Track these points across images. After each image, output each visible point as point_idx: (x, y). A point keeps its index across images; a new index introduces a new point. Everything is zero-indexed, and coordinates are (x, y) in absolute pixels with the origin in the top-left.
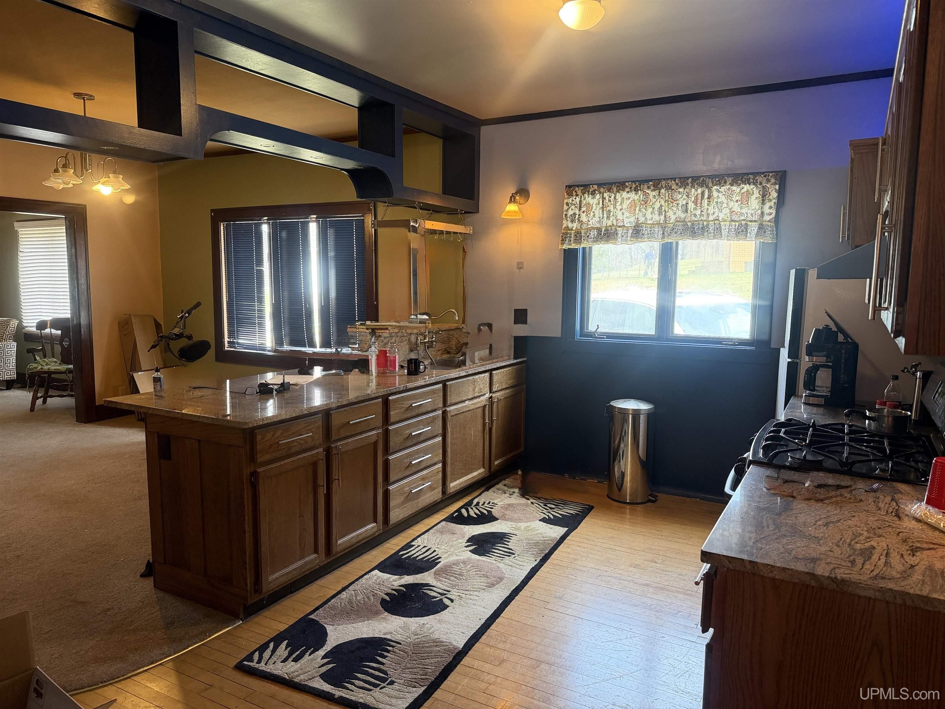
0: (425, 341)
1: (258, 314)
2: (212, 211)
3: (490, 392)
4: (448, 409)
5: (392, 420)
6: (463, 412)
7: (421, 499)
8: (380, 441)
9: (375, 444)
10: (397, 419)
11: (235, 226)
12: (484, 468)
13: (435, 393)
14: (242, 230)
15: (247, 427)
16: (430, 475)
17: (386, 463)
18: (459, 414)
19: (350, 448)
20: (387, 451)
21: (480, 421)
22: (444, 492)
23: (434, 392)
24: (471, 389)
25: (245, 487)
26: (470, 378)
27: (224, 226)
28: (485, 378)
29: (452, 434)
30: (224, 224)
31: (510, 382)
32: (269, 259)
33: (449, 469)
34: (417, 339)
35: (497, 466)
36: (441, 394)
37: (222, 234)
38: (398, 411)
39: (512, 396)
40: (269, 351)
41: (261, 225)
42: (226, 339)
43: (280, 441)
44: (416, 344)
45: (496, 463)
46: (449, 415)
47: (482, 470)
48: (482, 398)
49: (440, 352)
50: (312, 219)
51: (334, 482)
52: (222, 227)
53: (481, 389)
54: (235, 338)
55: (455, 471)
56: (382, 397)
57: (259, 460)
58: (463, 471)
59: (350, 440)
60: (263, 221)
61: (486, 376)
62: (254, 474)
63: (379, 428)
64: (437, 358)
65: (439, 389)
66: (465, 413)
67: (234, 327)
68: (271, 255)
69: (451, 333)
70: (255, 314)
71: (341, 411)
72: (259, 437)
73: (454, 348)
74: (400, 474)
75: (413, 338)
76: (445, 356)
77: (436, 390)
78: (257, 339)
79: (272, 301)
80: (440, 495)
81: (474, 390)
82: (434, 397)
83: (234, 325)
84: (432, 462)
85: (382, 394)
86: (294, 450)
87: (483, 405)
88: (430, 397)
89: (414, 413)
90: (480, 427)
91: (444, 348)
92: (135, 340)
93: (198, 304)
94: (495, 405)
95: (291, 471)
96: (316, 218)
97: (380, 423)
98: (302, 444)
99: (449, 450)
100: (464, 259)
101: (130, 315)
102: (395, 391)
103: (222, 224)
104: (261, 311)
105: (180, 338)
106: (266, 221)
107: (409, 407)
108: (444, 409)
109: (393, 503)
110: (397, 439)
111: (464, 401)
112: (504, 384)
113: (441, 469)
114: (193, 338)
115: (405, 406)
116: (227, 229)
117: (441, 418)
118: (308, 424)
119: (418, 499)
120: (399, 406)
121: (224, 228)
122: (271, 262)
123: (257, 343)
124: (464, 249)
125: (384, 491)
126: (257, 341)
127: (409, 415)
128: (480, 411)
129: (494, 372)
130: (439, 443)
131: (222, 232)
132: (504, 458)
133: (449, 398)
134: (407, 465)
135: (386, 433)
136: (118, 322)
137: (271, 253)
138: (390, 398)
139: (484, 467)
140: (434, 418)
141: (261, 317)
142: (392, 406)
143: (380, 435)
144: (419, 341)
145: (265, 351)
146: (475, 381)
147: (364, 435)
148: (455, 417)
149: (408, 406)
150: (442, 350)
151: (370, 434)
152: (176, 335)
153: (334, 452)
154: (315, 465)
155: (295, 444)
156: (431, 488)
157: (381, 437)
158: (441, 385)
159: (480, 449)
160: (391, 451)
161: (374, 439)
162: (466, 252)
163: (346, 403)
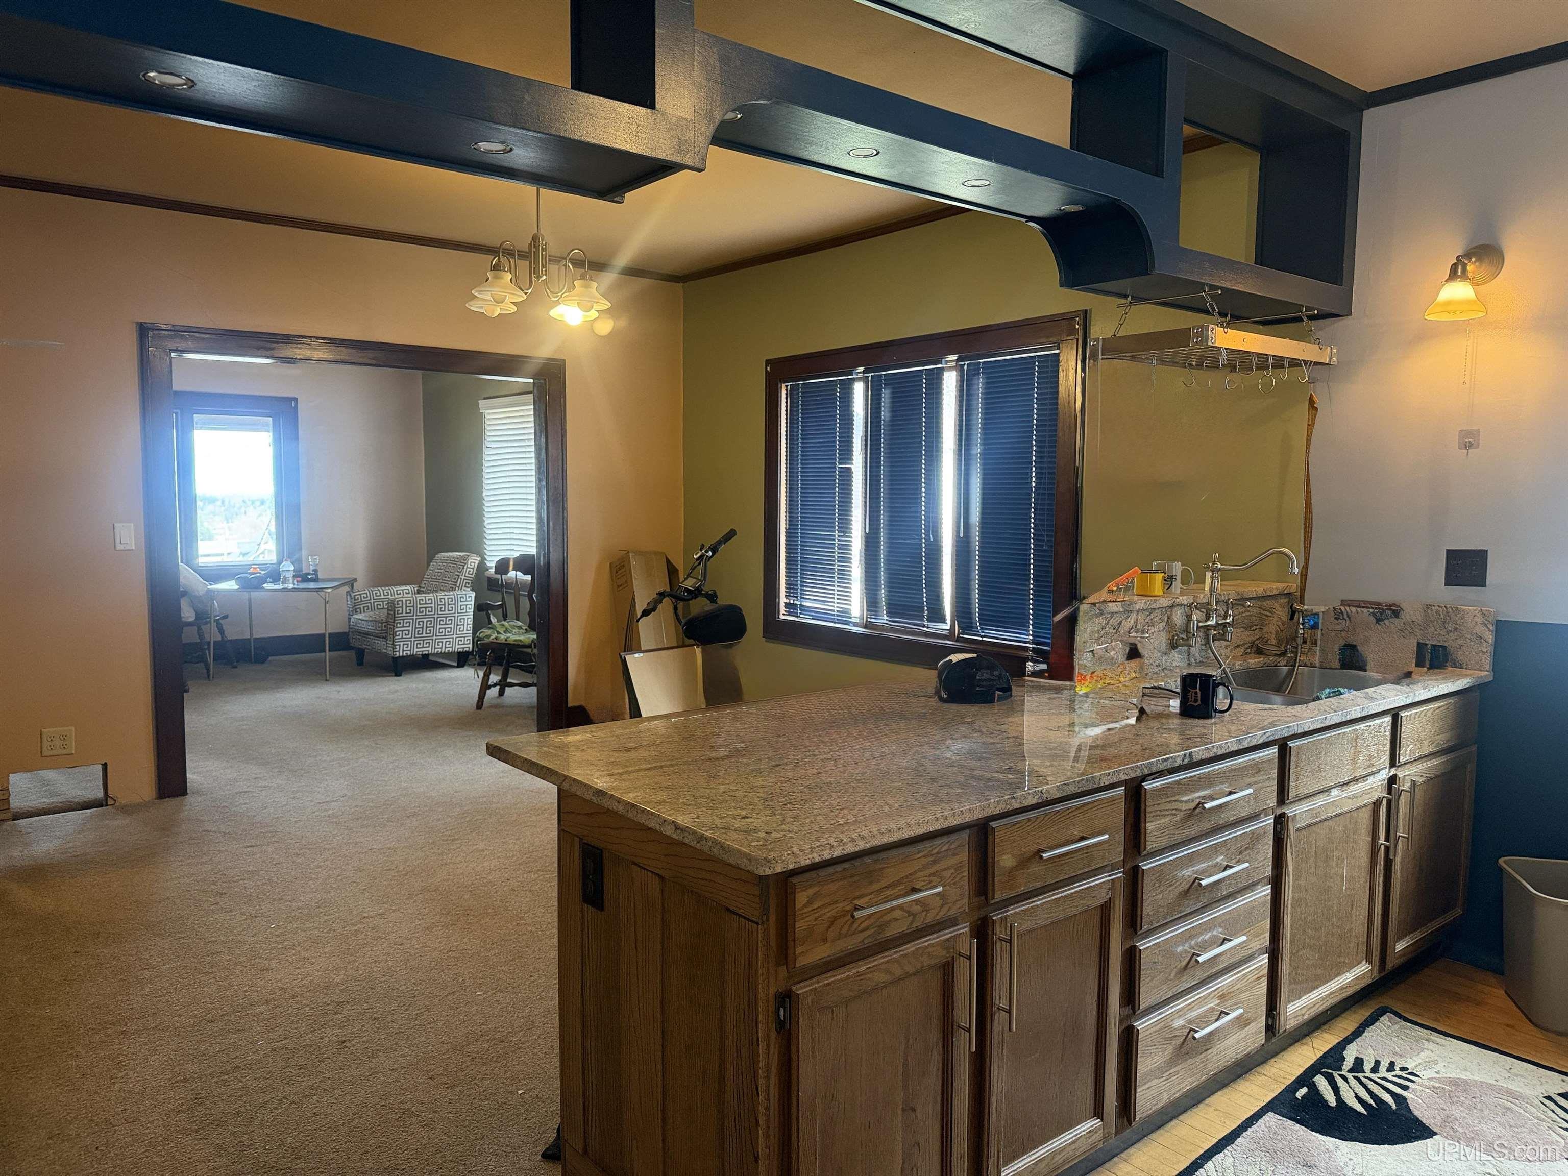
0: (1209, 623)
1: (838, 553)
2: (768, 362)
3: (1393, 764)
4: (1289, 811)
5: (1152, 843)
6: (1326, 820)
7: (1214, 1051)
8: (1117, 903)
9: (1105, 909)
10: (1164, 842)
11: (805, 389)
12: (1370, 963)
13: (1259, 771)
14: (817, 396)
15: (768, 872)
16: (1238, 986)
17: (1131, 958)
18: (1316, 823)
19: (1042, 923)
20: (1133, 923)
21: (1364, 839)
22: (1270, 1029)
23: (1257, 768)
24: (1348, 756)
25: (760, 1035)
26: (1348, 729)
27: (786, 390)
28: (1382, 730)
29: (1297, 878)
30: (787, 386)
31: (1442, 740)
32: (864, 447)
33: (1285, 969)
34: (1189, 617)
35: (1400, 957)
36: (1274, 773)
37: (784, 404)
38: (1167, 819)
39: (1444, 774)
40: (855, 625)
41: (853, 384)
42: (783, 600)
43: (857, 908)
44: (1186, 630)
45: (1400, 946)
46: (1291, 827)
47: (1363, 968)
48: (1371, 780)
49: (1242, 650)
50: (950, 364)
51: (997, 1015)
52: (784, 392)
53: (1371, 757)
54: (797, 597)
55: (1300, 971)
56: (1126, 783)
57: (801, 962)
58: (1319, 971)
59: (1039, 901)
60: (855, 376)
61: (1385, 725)
62: (786, 998)
63: (1113, 867)
64: (1234, 664)
65: (1270, 761)
66: (1330, 823)
67: (797, 577)
68: (866, 441)
69: (1268, 603)
70: (834, 552)
71: (1018, 823)
72: (801, 898)
73: (1274, 642)
74: (1165, 987)
75: (1178, 617)
76: (1254, 662)
77: (1263, 762)
78: (836, 601)
79: (865, 529)
80: (1261, 1039)
81: (1354, 761)
82: (1256, 783)
83: (797, 573)
84: (1244, 954)
85: (1127, 777)
86: (892, 931)
87: (1374, 799)
88: (1248, 780)
89: (1206, 826)
90: (1364, 857)
91: (1249, 639)
92: (634, 596)
93: (731, 534)
94: (1404, 799)
95: (885, 987)
96: (958, 360)
97: (1118, 854)
98: (914, 915)
99: (1288, 920)
100: (1310, 427)
101: (628, 552)
102: (1161, 767)
103: (783, 385)
104: (845, 547)
105: (696, 597)
106: (860, 375)
107: (1195, 808)
108: (1279, 812)
109: (1145, 1064)
110: (1161, 896)
111: (1327, 790)
112: (1426, 743)
113: (1266, 971)
114: (717, 597)
115: (1184, 807)
116: (791, 394)
117: (1271, 836)
118: (931, 859)
119: (1206, 1050)
120: (1168, 806)
121: (786, 394)
122: (866, 454)
123: (836, 609)
124: (1311, 402)
125: (1123, 1032)
126: (836, 605)
127: (1194, 831)
128: (1366, 814)
129: (1403, 714)
130: (1264, 904)
131: (784, 400)
132: (1418, 935)
133: (1292, 784)
134: (1184, 963)
135: (1134, 877)
136: (610, 564)
137: (866, 436)
138: (1148, 785)
139: (1369, 960)
140: (1255, 837)
141: (845, 560)
142: (1151, 806)
143: (1117, 885)
144: (1194, 625)
145: (848, 625)
146: (1357, 737)
147: (1077, 887)
148: (1305, 832)
149: (1192, 805)
150: (1244, 644)
151: (1093, 882)
152: (687, 590)
153: (1000, 932)
154: (947, 970)
155: (898, 914)
156: (1242, 1022)
157: (1120, 890)
158: (1274, 751)
159: (1363, 911)
160: (1145, 928)
161: (1102, 897)
162: (1317, 409)
163: (1034, 801)
